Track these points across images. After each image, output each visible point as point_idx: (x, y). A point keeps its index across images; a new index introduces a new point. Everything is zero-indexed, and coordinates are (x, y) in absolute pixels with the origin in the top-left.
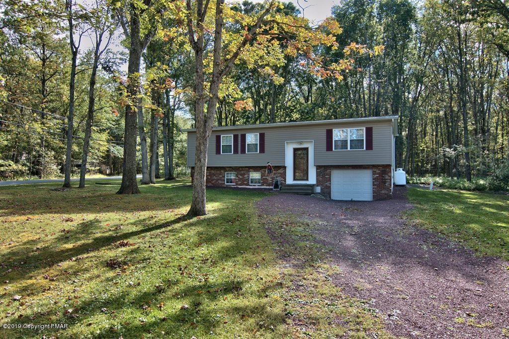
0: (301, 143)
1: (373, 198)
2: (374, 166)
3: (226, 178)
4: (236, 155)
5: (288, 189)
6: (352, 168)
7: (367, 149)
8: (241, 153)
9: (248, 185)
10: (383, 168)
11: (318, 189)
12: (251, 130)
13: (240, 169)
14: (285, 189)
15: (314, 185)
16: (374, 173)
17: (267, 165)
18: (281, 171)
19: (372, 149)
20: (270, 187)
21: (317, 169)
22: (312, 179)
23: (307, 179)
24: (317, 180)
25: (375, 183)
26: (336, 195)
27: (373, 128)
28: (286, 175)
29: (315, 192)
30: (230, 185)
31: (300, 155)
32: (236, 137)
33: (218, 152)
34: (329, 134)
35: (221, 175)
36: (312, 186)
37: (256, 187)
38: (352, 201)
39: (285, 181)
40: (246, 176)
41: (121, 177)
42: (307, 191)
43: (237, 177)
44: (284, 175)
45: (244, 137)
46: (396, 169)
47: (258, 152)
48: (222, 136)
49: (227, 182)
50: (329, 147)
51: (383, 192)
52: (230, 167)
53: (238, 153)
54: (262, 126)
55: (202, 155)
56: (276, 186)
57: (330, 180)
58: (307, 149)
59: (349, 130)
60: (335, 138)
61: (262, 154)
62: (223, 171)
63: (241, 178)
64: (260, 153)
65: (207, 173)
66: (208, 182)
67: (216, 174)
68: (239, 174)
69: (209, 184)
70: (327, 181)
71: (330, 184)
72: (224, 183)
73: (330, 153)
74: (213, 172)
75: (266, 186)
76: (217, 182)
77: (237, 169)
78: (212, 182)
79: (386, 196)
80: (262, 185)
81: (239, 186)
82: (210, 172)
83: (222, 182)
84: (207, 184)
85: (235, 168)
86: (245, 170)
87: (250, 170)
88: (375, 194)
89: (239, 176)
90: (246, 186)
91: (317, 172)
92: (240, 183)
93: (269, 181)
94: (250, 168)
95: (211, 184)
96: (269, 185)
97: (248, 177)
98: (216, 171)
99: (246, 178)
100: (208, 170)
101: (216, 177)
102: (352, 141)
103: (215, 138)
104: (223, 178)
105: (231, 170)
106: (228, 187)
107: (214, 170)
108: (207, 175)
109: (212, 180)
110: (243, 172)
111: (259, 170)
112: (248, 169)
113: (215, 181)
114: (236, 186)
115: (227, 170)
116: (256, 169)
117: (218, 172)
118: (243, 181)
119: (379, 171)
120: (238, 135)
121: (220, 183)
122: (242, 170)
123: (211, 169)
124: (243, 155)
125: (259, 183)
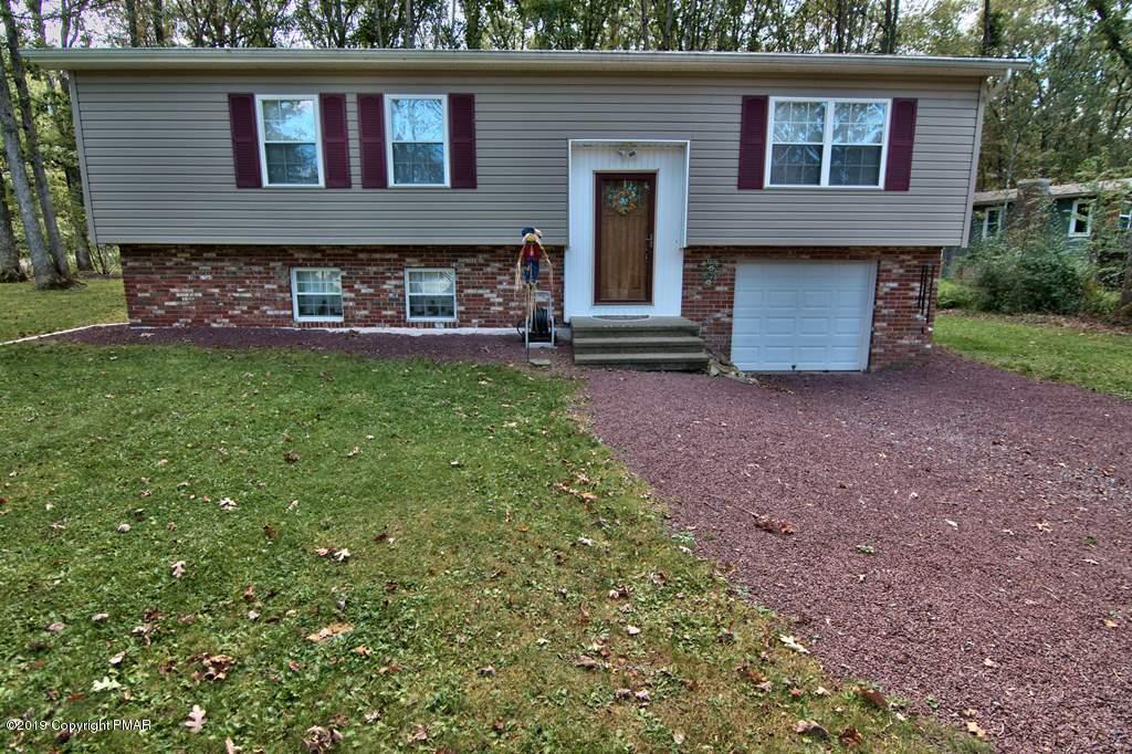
0: (631, 151)
1: (869, 362)
2: (886, 251)
3: (296, 293)
4: (339, 194)
6: (812, 258)
7: (889, 187)
8: (365, 186)
9: (398, 321)
10: (915, 258)
12: (407, 79)
13: (361, 256)
16: (882, 277)
17: (523, 241)
19: (906, 188)
21: (687, 261)
22: (667, 303)
23: (652, 300)
24: (686, 302)
25: (885, 311)
27: (920, 104)
28: (562, 281)
30: (322, 324)
31: (622, 206)
32: (332, 109)
33: (248, 175)
34: (754, 116)
35: (269, 279)
37: (439, 331)
38: (793, 374)
39: (562, 306)
40: (389, 285)
43: (350, 288)
44: (554, 285)
45: (372, 108)
47: (447, 182)
48: (259, 99)
49: (302, 312)
50: (748, 174)
51: (904, 342)
52: (314, 248)
53: (349, 186)
56: (541, 331)
57: (729, 303)
58: (647, 180)
59: (830, 104)
60: (772, 136)
61: (464, 194)
62: (280, 264)
63: (365, 294)
64: (454, 186)
65: (204, 274)
66: (213, 313)
67: (248, 278)
68: (357, 278)
69: (218, 320)
70: (720, 307)
71: (730, 316)
72: (292, 316)
73: (750, 195)
74: (233, 269)
75: (480, 326)
76: (256, 312)
77: (348, 255)
78: (230, 312)
79: (913, 355)
80: (464, 323)
81: (358, 326)
82: (217, 268)
83: (276, 312)
84: (206, 321)
85: (336, 252)
86: (382, 260)
87: (408, 260)
88: (882, 351)
89: (356, 286)
90: (391, 326)
91: (684, 270)
92: (366, 316)
93: (493, 308)
94: (404, 251)
95: (227, 320)
96: (490, 323)
97: (399, 291)
98: (246, 264)
99: (391, 295)
100: (208, 260)
101: (248, 292)
102: (837, 152)
103: (226, 106)
104: (282, 295)
105: (316, 260)
106: (306, 337)
107: (235, 260)
108: (204, 281)
109: (231, 305)
110: (375, 269)
111: (449, 261)
112: (395, 256)
113: (245, 308)
114: (347, 326)
115: (297, 260)
116: (435, 256)
117: (256, 269)
118: (379, 308)
119: (901, 271)
120: (344, 96)
121: (268, 316)
122: (370, 262)
123: (218, 255)
124: (375, 194)
125: (450, 313)
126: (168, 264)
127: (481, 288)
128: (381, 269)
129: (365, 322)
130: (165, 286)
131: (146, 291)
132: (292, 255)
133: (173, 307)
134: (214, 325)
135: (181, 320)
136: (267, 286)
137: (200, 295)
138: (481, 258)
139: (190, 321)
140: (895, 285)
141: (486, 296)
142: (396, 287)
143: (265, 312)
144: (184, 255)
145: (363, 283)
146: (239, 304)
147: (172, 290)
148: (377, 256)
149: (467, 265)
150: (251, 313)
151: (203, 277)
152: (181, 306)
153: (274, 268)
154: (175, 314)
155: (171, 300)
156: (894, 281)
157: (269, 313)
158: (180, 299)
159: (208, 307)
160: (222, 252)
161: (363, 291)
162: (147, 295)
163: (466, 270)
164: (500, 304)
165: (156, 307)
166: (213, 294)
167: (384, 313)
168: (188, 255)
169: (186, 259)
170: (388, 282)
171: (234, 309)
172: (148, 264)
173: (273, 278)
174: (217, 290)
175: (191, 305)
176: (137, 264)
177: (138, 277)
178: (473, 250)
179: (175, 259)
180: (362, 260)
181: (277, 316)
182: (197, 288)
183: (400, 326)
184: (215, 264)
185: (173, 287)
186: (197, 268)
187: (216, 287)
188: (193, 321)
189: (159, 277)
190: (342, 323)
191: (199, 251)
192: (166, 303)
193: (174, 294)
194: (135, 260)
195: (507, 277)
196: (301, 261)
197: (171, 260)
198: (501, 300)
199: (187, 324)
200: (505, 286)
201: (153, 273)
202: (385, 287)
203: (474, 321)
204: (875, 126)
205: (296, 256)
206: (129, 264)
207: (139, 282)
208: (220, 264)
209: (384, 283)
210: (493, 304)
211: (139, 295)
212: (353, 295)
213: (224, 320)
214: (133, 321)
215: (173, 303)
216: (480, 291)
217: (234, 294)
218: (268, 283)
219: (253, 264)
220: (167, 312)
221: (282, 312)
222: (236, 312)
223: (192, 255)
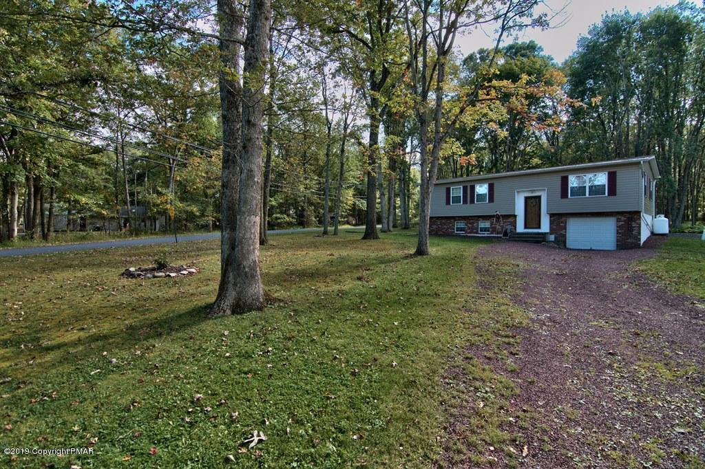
0: (533, 191)
1: (617, 247)
2: (618, 213)
3: (456, 226)
4: (465, 205)
5: (517, 237)
6: (592, 215)
7: (609, 195)
8: (470, 203)
9: (477, 233)
10: (630, 215)
11: (552, 238)
12: (481, 181)
14: (514, 237)
15: (548, 233)
16: (618, 220)
17: (496, 214)
18: (511, 220)
19: (615, 195)
20: (499, 235)
21: (550, 217)
22: (545, 227)
23: (539, 227)
24: (551, 228)
25: (620, 231)
26: (571, 243)
27: (617, 172)
28: (516, 223)
29: (547, 240)
30: (460, 233)
31: (532, 205)
32: (465, 189)
33: (448, 203)
34: (565, 181)
35: (451, 224)
36: (545, 233)
37: (486, 235)
38: (591, 250)
39: (515, 229)
40: (475, 225)
41: (364, 227)
42: (539, 240)
43: (467, 225)
44: (514, 224)
45: (473, 188)
46: (655, 215)
47: (487, 202)
48: (451, 188)
49: (457, 231)
50: (564, 194)
52: (460, 217)
53: (467, 203)
54: (490, 176)
55: (426, 207)
56: (505, 234)
57: (566, 229)
58: (539, 197)
59: (587, 175)
60: (570, 185)
61: (491, 204)
63: (470, 227)
64: (489, 202)
66: (439, 231)
67: (447, 223)
68: (468, 223)
70: (562, 230)
71: (566, 232)
73: (565, 200)
74: (444, 221)
76: (448, 230)
77: (467, 218)
78: (442, 231)
79: (633, 245)
85: (464, 217)
86: (474, 219)
87: (480, 219)
88: (621, 243)
90: (475, 234)
91: (550, 220)
94: (479, 217)
98: (447, 220)
99: (476, 227)
100: (439, 220)
101: (446, 226)
102: (591, 188)
103: (445, 190)
104: (453, 227)
105: (460, 219)
106: (457, 235)
107: (445, 219)
110: (472, 221)
111: (489, 219)
112: (477, 218)
113: (446, 230)
116: (485, 218)
117: (449, 221)
118: (473, 229)
119: (624, 218)
120: (467, 186)
121: (450, 231)
122: (472, 219)
124: (472, 205)
125: (488, 231)
128: (474, 221)
129: (469, 233)
132: (455, 218)
142: (477, 225)
145: (470, 224)
146: (444, 229)
151: (438, 223)
153: (452, 221)
156: (623, 222)
159: (438, 229)
160: (442, 218)
167: (474, 231)
169: (436, 220)
174: (441, 226)
175: (435, 229)
180: (470, 219)
182: (437, 226)
190: (464, 233)
191: (438, 218)
193: (433, 227)
196: (457, 220)
197: (433, 220)
204: (602, 179)
208: (441, 220)
212: (467, 227)
217: (444, 227)
220: (431, 231)
221: (453, 231)
222: (444, 231)
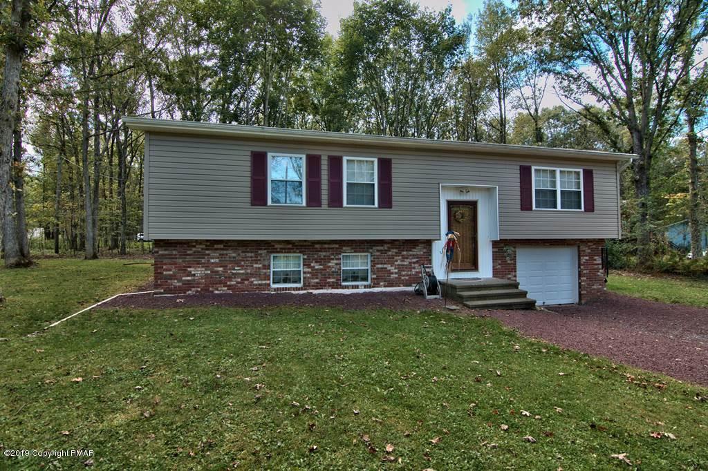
1: (580, 299)
2: (582, 241)
3: (272, 270)
4: (315, 210)
7: (586, 210)
8: (330, 206)
9: (336, 285)
10: (594, 244)
12: (355, 149)
13: (317, 246)
16: (580, 254)
18: (418, 251)
19: (593, 211)
21: (494, 249)
23: (475, 269)
24: (494, 269)
25: (585, 272)
27: (594, 171)
28: (429, 260)
30: (289, 289)
31: (462, 218)
32: (313, 162)
33: (259, 198)
34: (525, 175)
35: (257, 261)
40: (332, 263)
43: (309, 266)
45: (336, 164)
47: (376, 205)
48: (270, 155)
50: (526, 202)
51: (595, 287)
52: (288, 242)
53: (320, 205)
56: (433, 288)
57: (514, 269)
58: (473, 205)
59: (558, 170)
60: (534, 186)
61: (385, 211)
62: (265, 251)
63: (317, 269)
64: (380, 206)
65: (213, 258)
66: (217, 284)
67: (244, 261)
68: (313, 259)
69: (219, 289)
70: (510, 271)
71: (515, 276)
72: (269, 285)
73: (526, 213)
74: (234, 255)
75: (385, 287)
76: (246, 282)
77: (308, 246)
78: (228, 283)
79: (599, 294)
80: (376, 285)
81: (313, 289)
82: (223, 255)
83: (260, 282)
84: (211, 289)
85: (302, 244)
86: (329, 248)
87: (344, 248)
88: (585, 292)
89: (312, 265)
90: (332, 288)
91: (493, 252)
92: (317, 283)
93: (392, 276)
94: (343, 243)
95: (226, 288)
96: (391, 285)
97: (338, 267)
98: (243, 252)
99: (333, 269)
100: (217, 249)
101: (242, 269)
102: (563, 194)
103: (249, 158)
104: (264, 271)
105: (289, 249)
107: (236, 249)
108: (213, 263)
109: (230, 279)
110: (324, 254)
111: (368, 248)
112: (337, 246)
113: (239, 280)
114: (305, 290)
115: (276, 249)
116: (359, 246)
117: (249, 255)
118: (326, 277)
119: (589, 251)
120: (320, 156)
121: (254, 285)
122: (321, 250)
123: (224, 246)
124: (335, 211)
125: (365, 279)
126: (189, 252)
127: (385, 264)
128: (328, 254)
130: (184, 267)
131: (170, 270)
132: (273, 246)
133: (188, 280)
134: (216, 292)
135: (193, 289)
136: (255, 266)
137: (209, 272)
138: (386, 247)
139: (199, 289)
140: (587, 258)
141: (388, 268)
142: (337, 264)
143: (252, 282)
144: (201, 246)
145: (316, 262)
146: (235, 278)
147: (189, 269)
148: (326, 246)
149: (378, 251)
150: (243, 283)
151: (212, 261)
152: (194, 280)
153: (261, 254)
154: (189, 285)
155: (188, 276)
156: (586, 256)
157: (255, 282)
158: (194, 275)
159: (213, 280)
160: (227, 244)
161: (317, 267)
162: (171, 273)
163: (378, 254)
164: (396, 273)
165: (176, 281)
166: (218, 271)
167: (329, 280)
168: (204, 246)
169: (202, 249)
170: (332, 261)
171: (232, 281)
172: (174, 252)
173: (260, 260)
174: (221, 269)
175: (202, 279)
176: (166, 252)
177: (165, 261)
178: (382, 242)
179: (194, 249)
180: (316, 249)
181: (259, 285)
182: (207, 268)
183: (338, 288)
184: (222, 252)
185: (190, 267)
186: (209, 255)
187: (221, 267)
188: (202, 290)
189: (181, 260)
190: (302, 288)
191: (211, 244)
192: (183, 278)
193: (190, 272)
194: (165, 250)
195: (400, 258)
196: (278, 250)
197: (191, 250)
198: (396, 271)
199: (197, 291)
200: (399, 262)
201: (176, 258)
202: (330, 264)
203: (382, 284)
205: (276, 246)
206: (160, 252)
207: (165, 264)
208: (225, 252)
209: (329, 262)
210: (392, 273)
211: (165, 273)
212: (310, 270)
213: (224, 288)
214: (157, 291)
215: (189, 278)
216: (385, 266)
217: (233, 271)
218: (256, 263)
219: (248, 252)
220: (183, 284)
221: (264, 282)
222: (232, 283)
223: (206, 246)
